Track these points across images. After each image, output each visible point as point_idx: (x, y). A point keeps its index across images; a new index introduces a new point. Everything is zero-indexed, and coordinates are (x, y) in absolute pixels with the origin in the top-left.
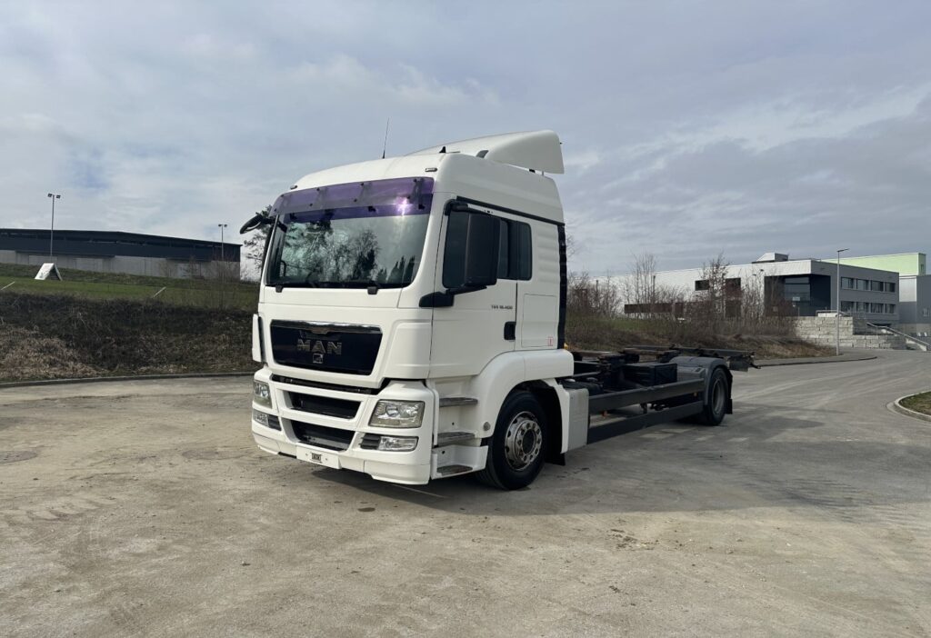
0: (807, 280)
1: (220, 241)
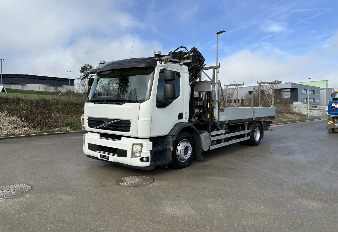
0: (289, 90)
1: (69, 78)
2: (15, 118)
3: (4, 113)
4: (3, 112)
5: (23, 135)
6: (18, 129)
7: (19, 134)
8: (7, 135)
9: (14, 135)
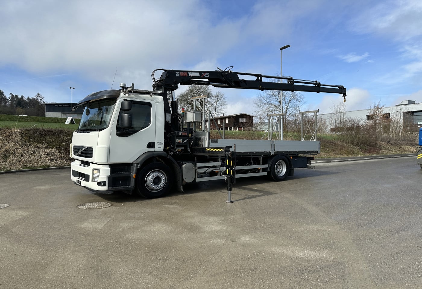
2: (54, 150)
3: (45, 145)
4: (43, 144)
5: (58, 166)
6: (55, 161)
7: (54, 166)
8: (43, 166)
9: (48, 166)
